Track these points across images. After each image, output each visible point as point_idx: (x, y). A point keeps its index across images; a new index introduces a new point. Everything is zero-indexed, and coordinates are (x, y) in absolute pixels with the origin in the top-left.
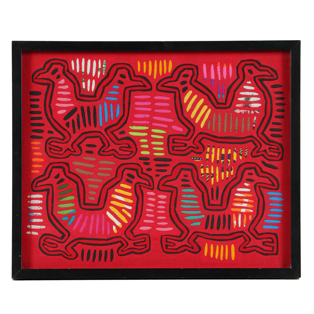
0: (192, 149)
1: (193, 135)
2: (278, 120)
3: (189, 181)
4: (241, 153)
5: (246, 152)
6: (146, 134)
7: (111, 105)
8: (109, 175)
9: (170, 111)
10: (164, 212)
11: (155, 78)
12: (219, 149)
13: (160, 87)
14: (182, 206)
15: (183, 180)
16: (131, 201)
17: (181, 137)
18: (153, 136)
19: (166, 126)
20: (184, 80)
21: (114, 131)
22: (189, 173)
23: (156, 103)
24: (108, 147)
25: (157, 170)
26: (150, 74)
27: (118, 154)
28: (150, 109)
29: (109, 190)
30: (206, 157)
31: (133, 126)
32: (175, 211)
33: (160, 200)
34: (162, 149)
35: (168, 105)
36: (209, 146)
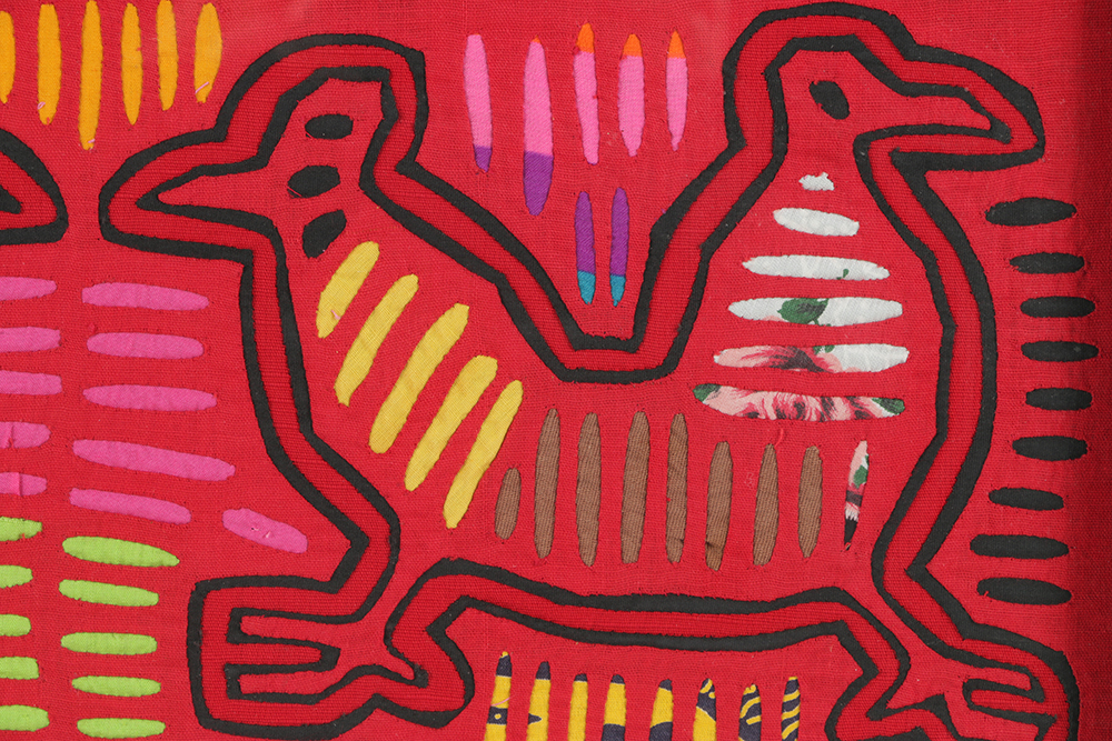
0: (375, 684)
2: (1038, 475)
4: (750, 721)
5: (787, 715)
6: (15, 575)
9: (206, 400)
11: (87, 139)
12: (580, 690)
13: (125, 215)
17: (292, 598)
18: (71, 588)
19: (179, 514)
20: (316, 163)
23: (96, 332)
26: (47, 109)
28: (49, 384)
34: (147, 687)
35: (190, 348)
36: (505, 668)
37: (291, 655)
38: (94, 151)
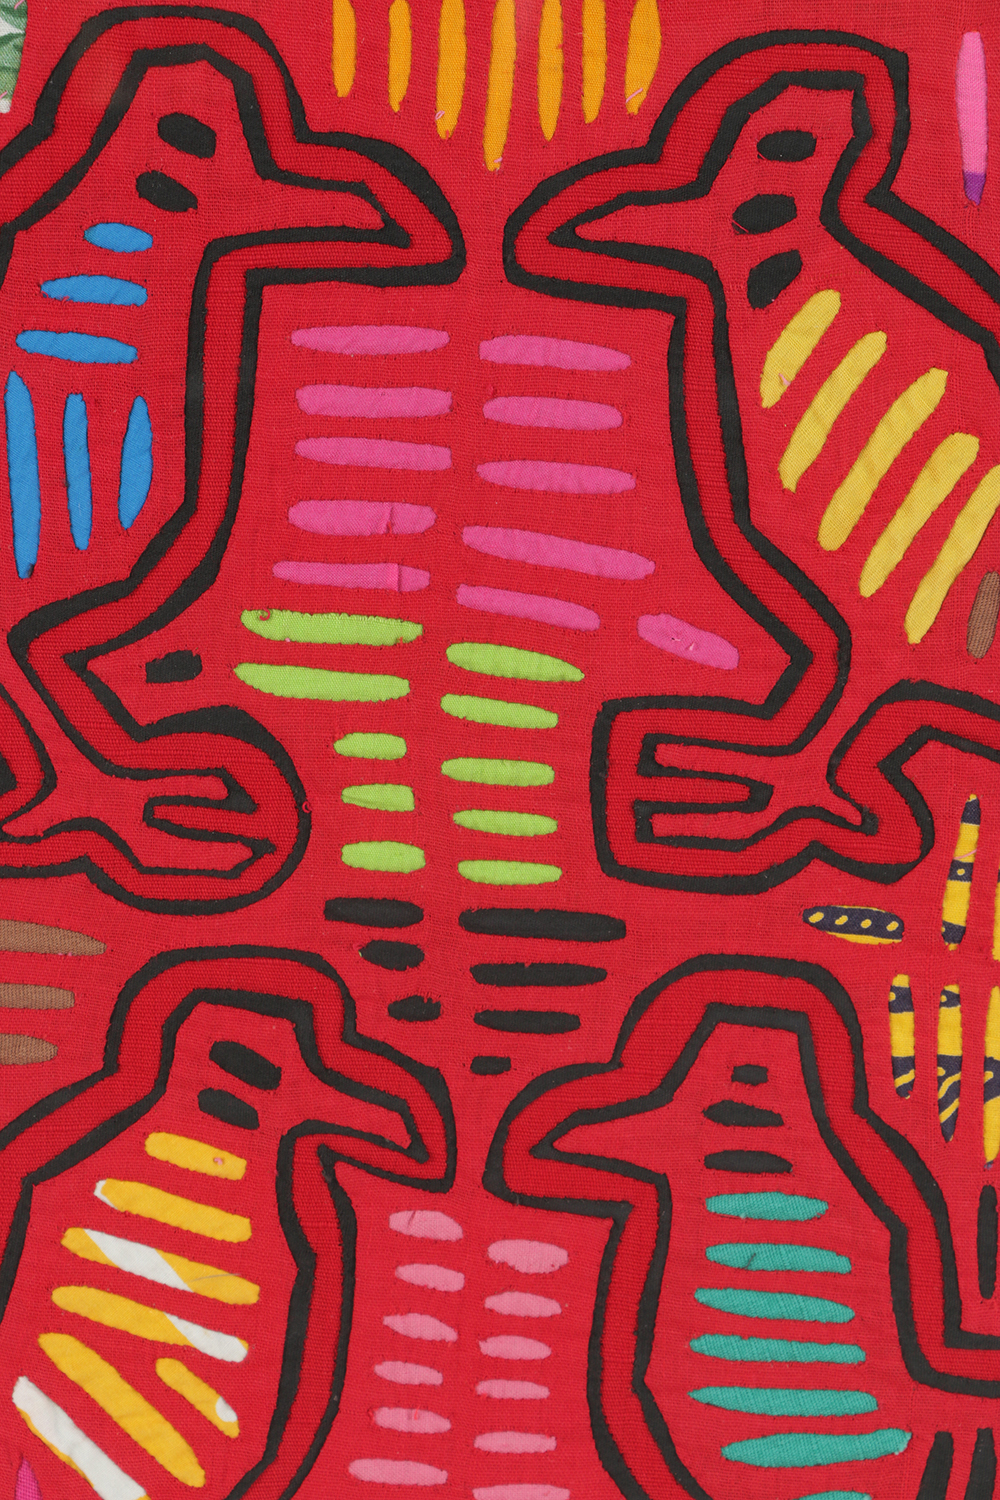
0: (814, 829)
1: (831, 703)
3: (775, 1120)
6: (390, 687)
7: (76, 406)
8: (44, 1051)
9: (623, 481)
10: (542, 1392)
11: (493, 158)
13: (534, 253)
14: (708, 1345)
15: (720, 1113)
16: (240, 1291)
17: (719, 725)
18: (456, 705)
19: (585, 619)
20: (768, 190)
21: (93, 652)
22: (779, 1050)
23: (494, 395)
24: (39, 798)
25: (489, 1020)
26: (447, 120)
27: (135, 863)
28: (436, 458)
29: (38, 1190)
30: (940, 910)
31: (275, 613)
32: (641, 1390)
33: (510, 1288)
34: (541, 825)
35: (607, 417)
37: (714, 792)
38: (501, 173)
